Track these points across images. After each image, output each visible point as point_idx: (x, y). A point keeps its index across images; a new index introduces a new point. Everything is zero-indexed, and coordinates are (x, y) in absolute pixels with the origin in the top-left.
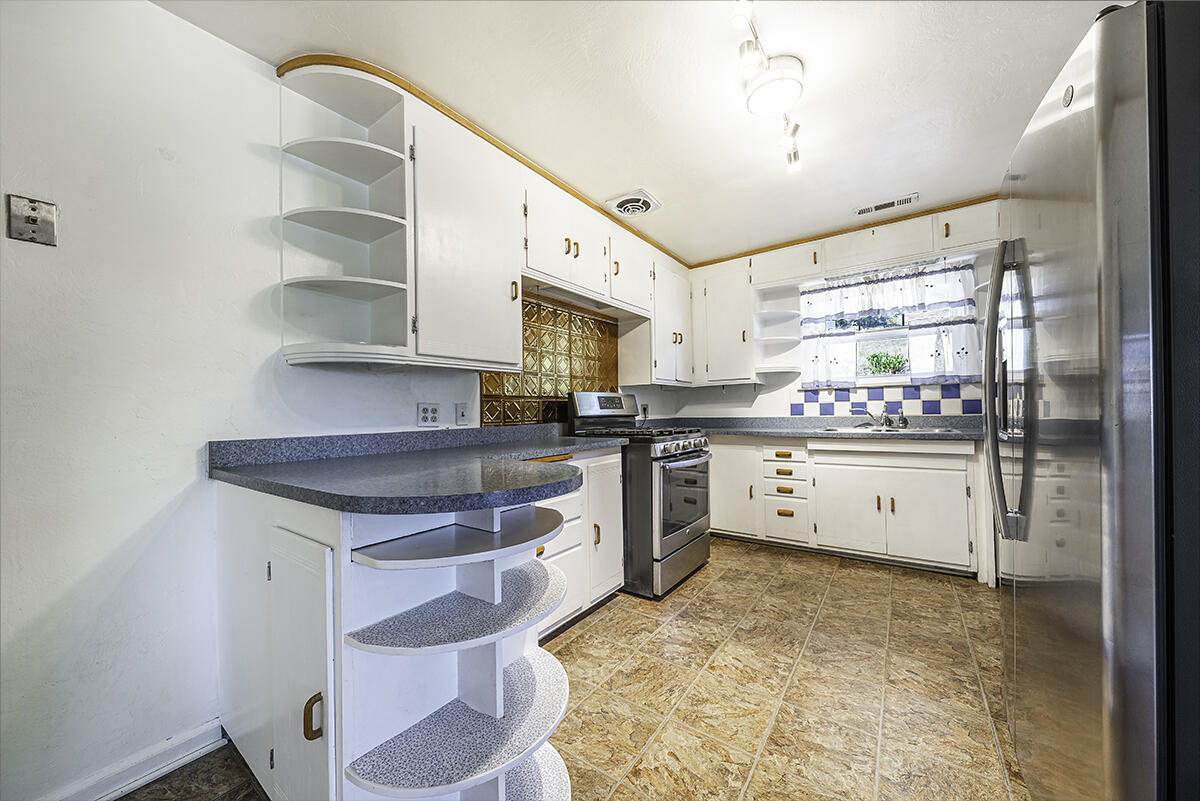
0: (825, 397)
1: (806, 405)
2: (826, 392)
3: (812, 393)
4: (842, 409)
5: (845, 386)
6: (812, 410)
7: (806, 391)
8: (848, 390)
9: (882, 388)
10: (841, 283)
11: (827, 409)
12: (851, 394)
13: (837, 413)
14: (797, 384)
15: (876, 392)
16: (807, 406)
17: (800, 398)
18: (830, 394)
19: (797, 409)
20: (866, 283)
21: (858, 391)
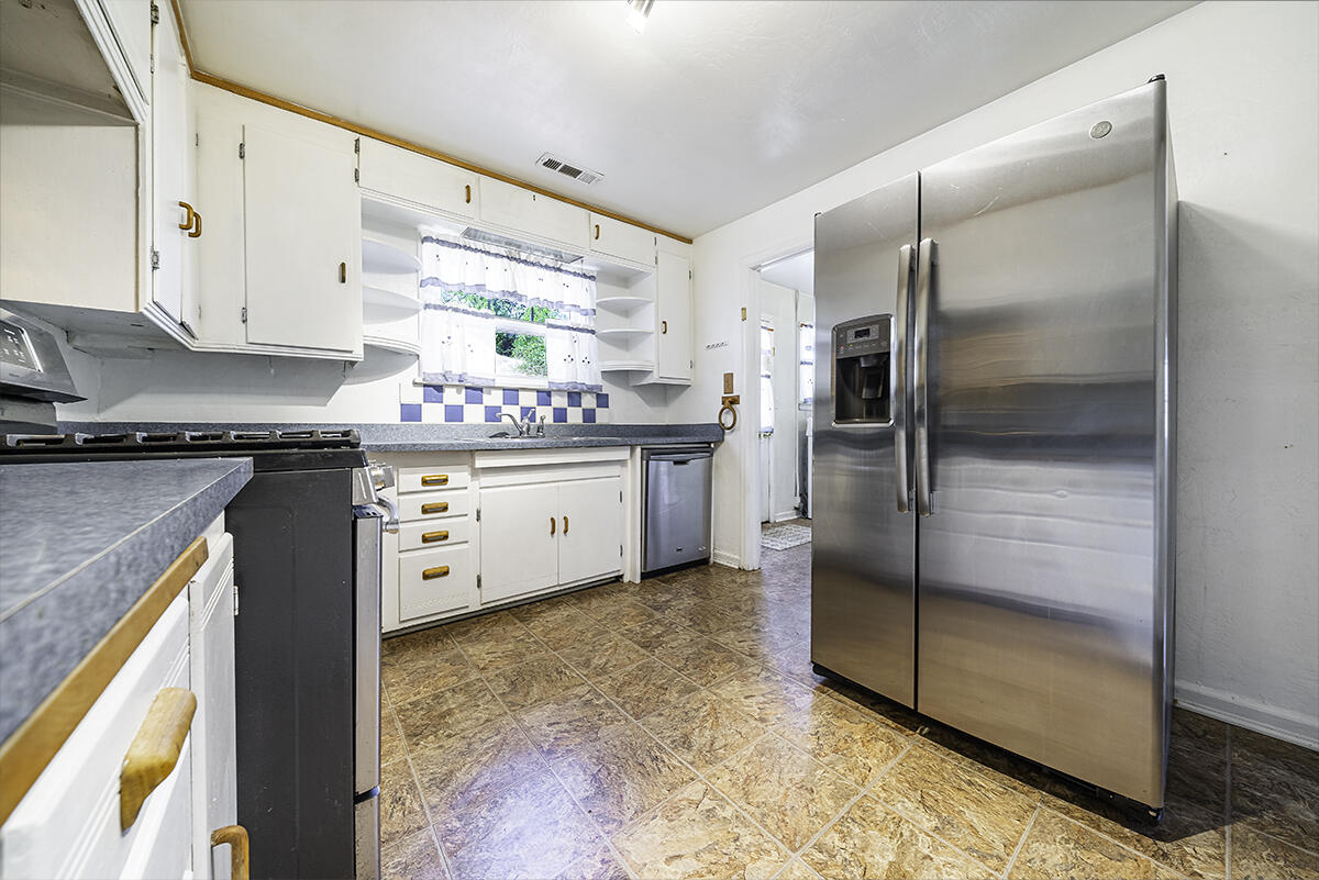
0: (452, 397)
1: (425, 406)
2: (454, 390)
3: (434, 389)
4: (474, 415)
5: (478, 383)
6: (433, 414)
7: (425, 386)
8: (481, 390)
9: (517, 390)
10: (480, 245)
11: (454, 414)
12: (484, 396)
13: (467, 419)
14: (411, 373)
15: (511, 395)
16: (427, 408)
17: (416, 396)
18: (459, 392)
19: (410, 413)
20: (508, 257)
21: (493, 392)
